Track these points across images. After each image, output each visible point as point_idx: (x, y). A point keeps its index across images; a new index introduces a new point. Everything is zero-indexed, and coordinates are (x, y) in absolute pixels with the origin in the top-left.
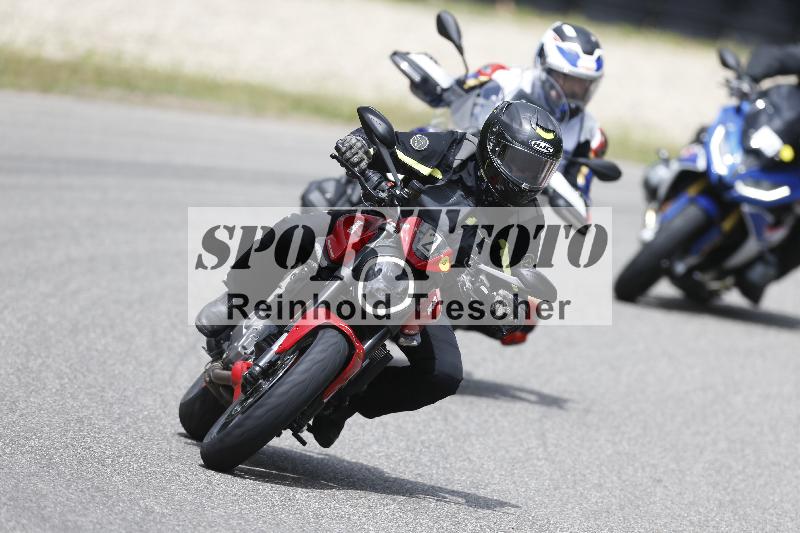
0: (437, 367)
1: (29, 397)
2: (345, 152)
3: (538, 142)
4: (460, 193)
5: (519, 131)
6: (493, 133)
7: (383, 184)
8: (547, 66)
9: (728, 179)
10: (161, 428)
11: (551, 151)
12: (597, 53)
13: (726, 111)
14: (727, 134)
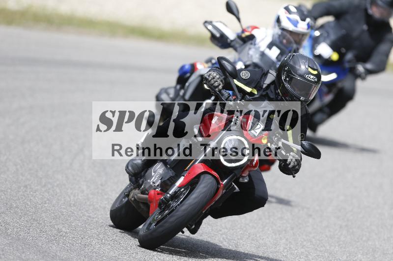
2: (210, 81)
3: (309, 76)
5: (299, 70)
6: (285, 71)
7: (230, 97)
8: (281, 27)
11: (316, 80)
12: (308, 20)
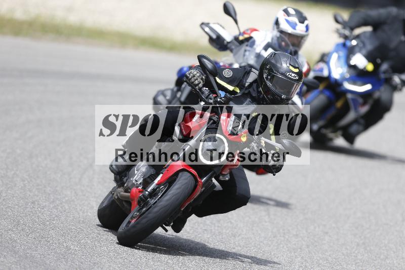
0: (237, 191)
1: (7, 190)
2: (190, 79)
3: (291, 74)
4: (249, 100)
5: (280, 68)
6: (267, 69)
7: (211, 95)
8: (280, 29)
9: (340, 81)
10: (74, 206)
11: (297, 78)
12: (306, 22)
13: (338, 45)
14: (339, 57)
